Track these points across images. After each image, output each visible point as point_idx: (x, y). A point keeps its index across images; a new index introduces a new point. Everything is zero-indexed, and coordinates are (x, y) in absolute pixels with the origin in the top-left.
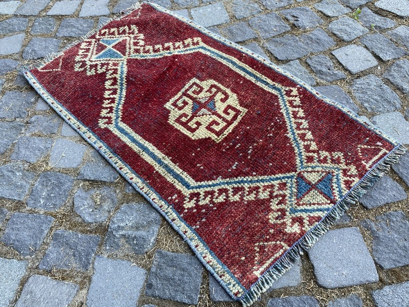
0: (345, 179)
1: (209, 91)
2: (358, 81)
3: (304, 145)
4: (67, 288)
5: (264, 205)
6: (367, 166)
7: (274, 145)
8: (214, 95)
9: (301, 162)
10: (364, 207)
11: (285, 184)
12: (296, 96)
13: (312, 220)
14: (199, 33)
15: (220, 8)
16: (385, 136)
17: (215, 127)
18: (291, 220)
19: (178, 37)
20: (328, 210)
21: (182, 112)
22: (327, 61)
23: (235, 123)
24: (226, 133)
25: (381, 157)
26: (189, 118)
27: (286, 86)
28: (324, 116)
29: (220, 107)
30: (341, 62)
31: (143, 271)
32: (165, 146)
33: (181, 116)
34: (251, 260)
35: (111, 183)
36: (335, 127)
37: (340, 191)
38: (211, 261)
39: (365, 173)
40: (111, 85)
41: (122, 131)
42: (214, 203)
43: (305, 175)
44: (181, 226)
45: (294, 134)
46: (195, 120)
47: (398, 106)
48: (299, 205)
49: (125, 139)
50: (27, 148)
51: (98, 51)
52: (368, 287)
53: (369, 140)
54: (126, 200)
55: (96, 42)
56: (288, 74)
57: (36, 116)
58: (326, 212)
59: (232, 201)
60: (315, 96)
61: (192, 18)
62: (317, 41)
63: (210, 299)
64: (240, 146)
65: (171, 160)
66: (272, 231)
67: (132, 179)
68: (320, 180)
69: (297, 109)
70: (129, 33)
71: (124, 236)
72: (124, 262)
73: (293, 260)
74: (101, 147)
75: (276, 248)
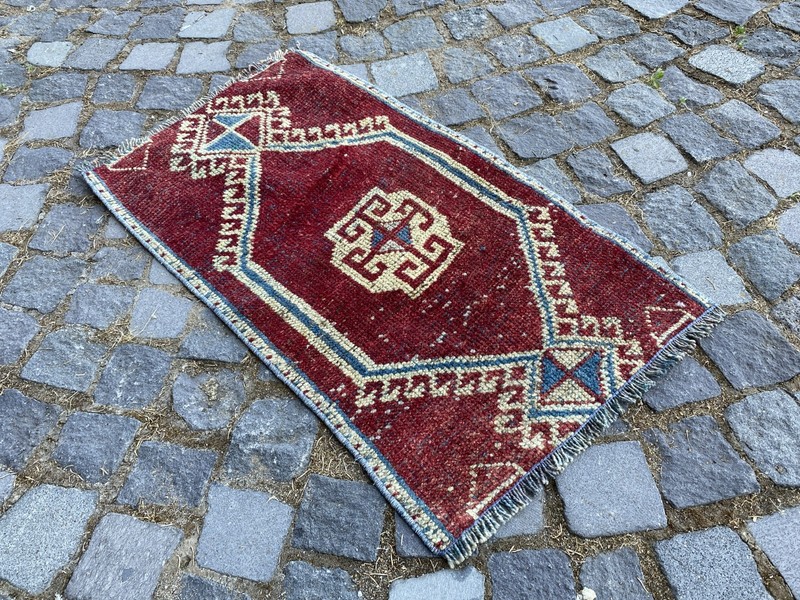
0: (622, 361)
1: (401, 210)
2: (654, 197)
3: (556, 305)
4: (164, 534)
5: (485, 404)
6: (659, 341)
7: (507, 304)
8: (409, 218)
9: (551, 334)
10: (651, 409)
11: (522, 370)
12: (546, 222)
13: (564, 429)
14: (384, 108)
15: (423, 63)
16: (691, 291)
17: (409, 272)
18: (530, 429)
19: (349, 115)
20: (591, 412)
21: (354, 245)
22: (602, 161)
23: (444, 266)
24: (428, 282)
25: (683, 326)
26: (365, 255)
27: (530, 204)
28: (592, 257)
29: (419, 237)
30: (625, 162)
31: (287, 509)
32: (325, 303)
33: (352, 253)
34: (464, 492)
35: (235, 364)
36: (610, 275)
37: (612, 383)
38: (398, 493)
39: (655, 353)
40: (233, 198)
41: (253, 276)
42: (405, 399)
43: (557, 354)
44: (350, 436)
45: (540, 285)
46: (376, 260)
47: (717, 240)
48: (544, 404)
49: (258, 291)
50: (91, 303)
51: (211, 136)
52: (649, 537)
53: (664, 298)
54: (260, 392)
55: (206, 119)
56: (535, 184)
57: (105, 249)
58: (588, 416)
59: (435, 396)
60: (579, 222)
61: (373, 80)
62: (587, 124)
63: (397, 553)
64: (450, 305)
65: (335, 326)
66: (498, 445)
67: (270, 357)
68: (580, 364)
69: (546, 244)
70: (265, 106)
71: (256, 451)
72: (257, 494)
73: (531, 493)
74: (217, 304)
75: (504, 473)
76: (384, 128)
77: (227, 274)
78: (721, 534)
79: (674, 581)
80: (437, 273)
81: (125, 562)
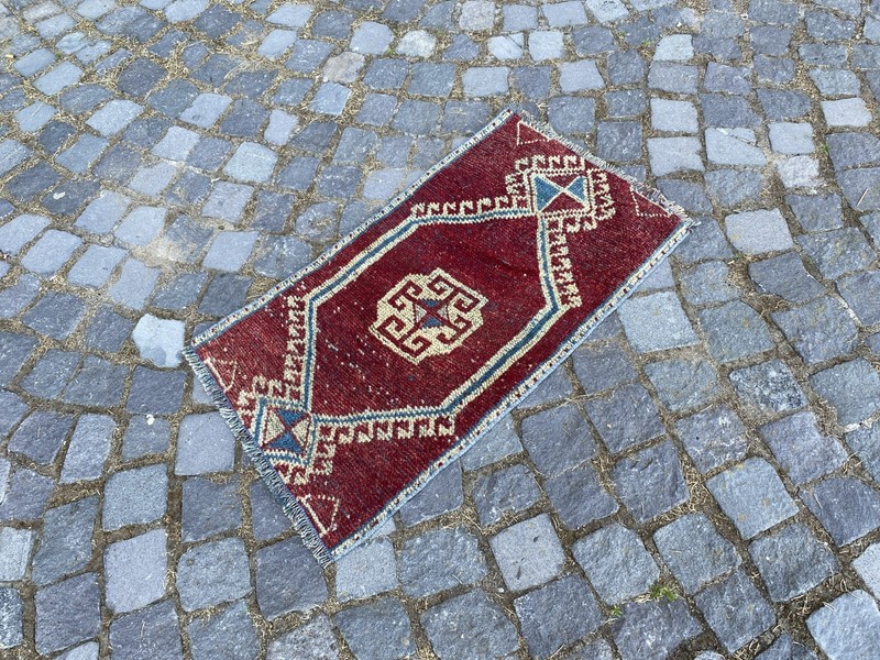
0: (291, 469)
1: (460, 319)
3: (348, 428)
5: (276, 371)
6: (303, 500)
7: (354, 393)
8: (450, 325)
9: (324, 421)
11: (298, 398)
12: (436, 431)
13: (248, 419)
17: (393, 325)
18: (253, 398)
20: (256, 438)
21: (425, 288)
22: (519, 500)
23: (397, 350)
24: (382, 338)
25: (314, 524)
26: (413, 296)
27: (457, 420)
28: (395, 465)
29: (431, 333)
30: (519, 524)
31: (237, 269)
33: (416, 287)
34: (222, 356)
36: (374, 477)
37: (275, 457)
38: (229, 321)
39: (292, 493)
40: (482, 205)
41: (405, 229)
42: (288, 324)
43: (305, 422)
44: (269, 297)
45: (369, 418)
46: (408, 303)
47: (409, 590)
48: (268, 409)
49: (390, 234)
51: (556, 178)
52: (170, 462)
53: (345, 517)
54: (316, 245)
55: (579, 172)
56: (483, 426)
58: (254, 436)
59: (288, 343)
60: (435, 460)
62: (576, 495)
64: (360, 354)
65: (352, 281)
66: (245, 377)
67: (336, 247)
68: (295, 437)
69: (411, 428)
70: (598, 209)
72: (250, 254)
74: (383, 212)
75: (227, 380)
76: (563, 303)
77: (409, 213)
78: (161, 507)
79: (143, 469)
80: (391, 345)
81: (227, 201)
